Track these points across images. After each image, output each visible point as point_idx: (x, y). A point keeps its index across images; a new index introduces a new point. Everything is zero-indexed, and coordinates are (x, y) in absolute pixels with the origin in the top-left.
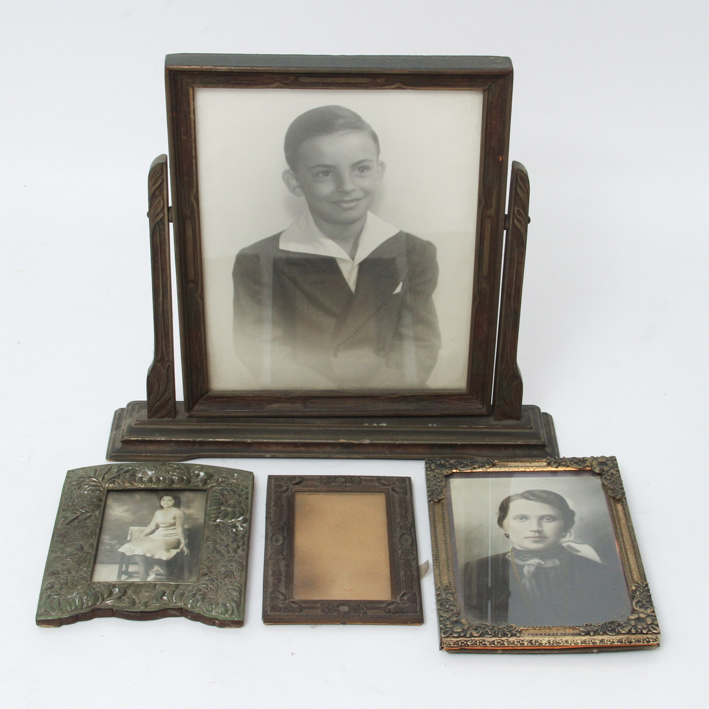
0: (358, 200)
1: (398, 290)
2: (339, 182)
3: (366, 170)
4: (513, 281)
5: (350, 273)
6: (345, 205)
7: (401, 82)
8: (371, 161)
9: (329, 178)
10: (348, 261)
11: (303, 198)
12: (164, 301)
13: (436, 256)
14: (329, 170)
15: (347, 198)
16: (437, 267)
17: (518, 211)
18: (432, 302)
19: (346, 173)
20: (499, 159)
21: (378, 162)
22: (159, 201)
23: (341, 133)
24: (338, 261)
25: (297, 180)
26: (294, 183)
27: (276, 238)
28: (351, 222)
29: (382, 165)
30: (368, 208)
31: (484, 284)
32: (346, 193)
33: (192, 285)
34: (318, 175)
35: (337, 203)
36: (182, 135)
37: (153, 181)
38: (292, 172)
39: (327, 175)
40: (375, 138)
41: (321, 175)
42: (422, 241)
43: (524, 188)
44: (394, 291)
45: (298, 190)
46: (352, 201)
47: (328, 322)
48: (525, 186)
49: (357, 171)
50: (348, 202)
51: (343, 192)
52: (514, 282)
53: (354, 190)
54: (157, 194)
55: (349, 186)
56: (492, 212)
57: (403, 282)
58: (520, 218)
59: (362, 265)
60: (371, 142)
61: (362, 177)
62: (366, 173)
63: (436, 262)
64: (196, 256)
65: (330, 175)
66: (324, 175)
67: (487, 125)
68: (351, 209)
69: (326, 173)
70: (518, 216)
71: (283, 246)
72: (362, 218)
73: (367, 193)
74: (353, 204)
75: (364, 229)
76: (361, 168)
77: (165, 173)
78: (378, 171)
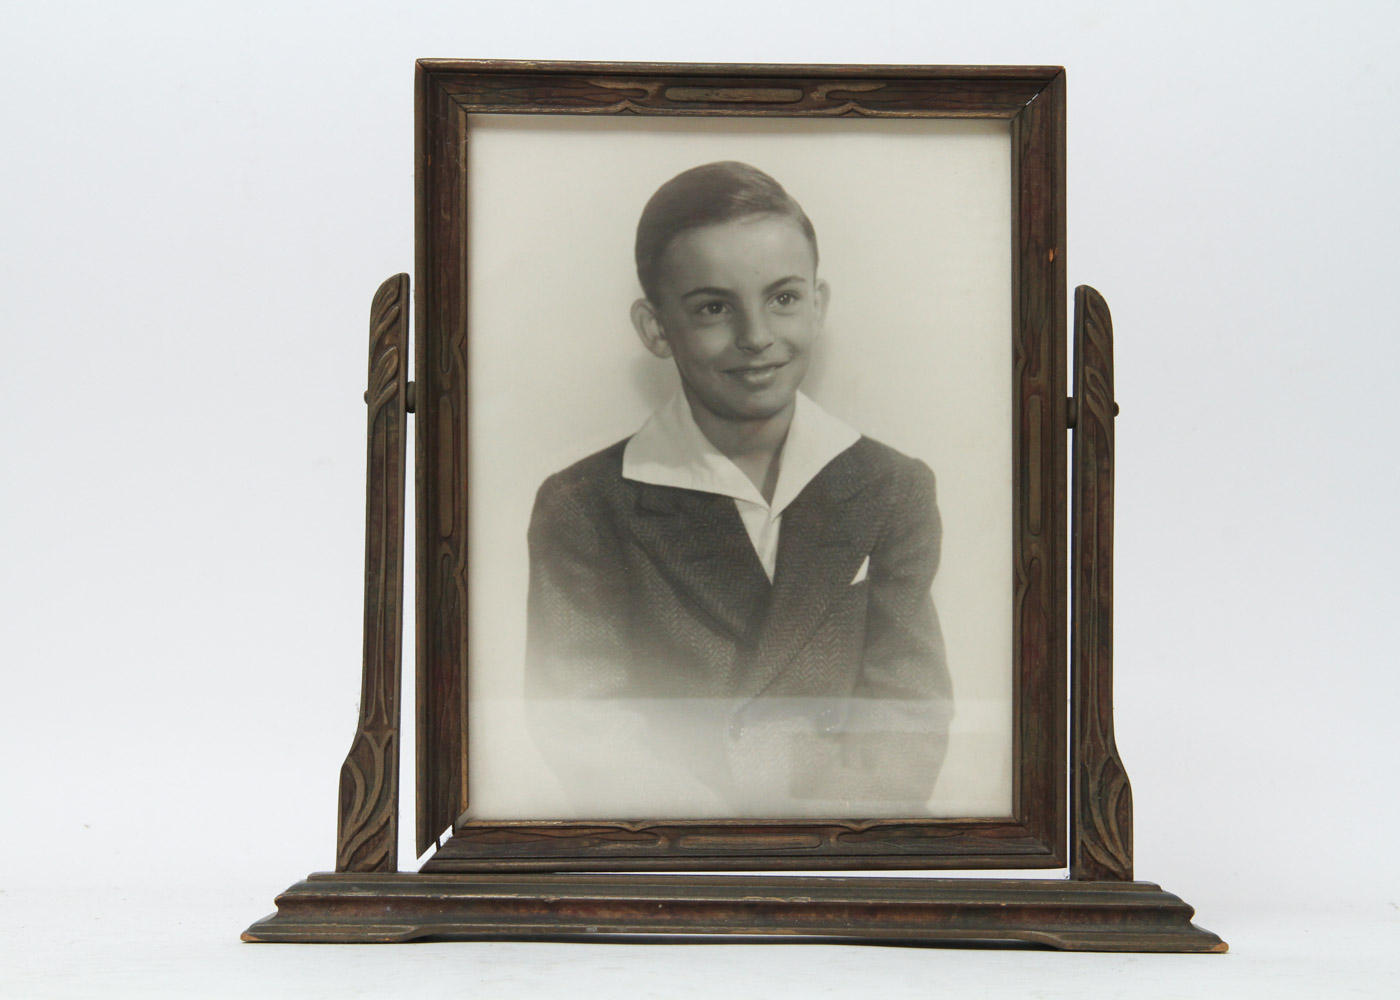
0: (779, 366)
1: (861, 575)
2: (741, 325)
3: (792, 300)
4: (1092, 539)
5: (764, 534)
6: (753, 379)
7: (854, 100)
8: (802, 280)
9: (719, 317)
10: (762, 507)
11: (671, 363)
12: (389, 583)
13: (934, 494)
14: (723, 302)
15: (757, 363)
16: (938, 519)
17: (1092, 376)
18: (932, 604)
19: (754, 306)
20: (1048, 257)
21: (815, 281)
22: (390, 358)
23: (744, 219)
24: (740, 506)
25: (660, 321)
26: (653, 328)
27: (616, 453)
28: (765, 416)
29: (823, 288)
30: (798, 382)
31: (1034, 547)
32: (755, 351)
33: (445, 548)
34: (698, 310)
35: (737, 373)
36: (442, 211)
37: (381, 313)
38: (649, 305)
39: (718, 310)
40: (808, 231)
41: (706, 310)
42: (906, 459)
43: (1101, 326)
44: (853, 578)
45: (662, 344)
46: (767, 368)
47: (720, 653)
48: (1103, 321)
49: (776, 302)
50: (757, 370)
51: (749, 349)
52: (1095, 538)
53: (770, 345)
54: (387, 342)
55: (759, 336)
56: (1041, 379)
57: (871, 555)
58: (1097, 393)
59: (786, 515)
60: (801, 240)
61: (783, 315)
62: (794, 306)
63: (936, 508)
64: (456, 481)
65: (724, 310)
66: (713, 311)
67: (1021, 189)
68: (762, 386)
69: (715, 307)
70: (1093, 389)
71: (631, 471)
72: (787, 406)
73: (795, 351)
74: (768, 375)
75: (791, 432)
76: (782, 296)
77: (404, 296)
78: (816, 303)
